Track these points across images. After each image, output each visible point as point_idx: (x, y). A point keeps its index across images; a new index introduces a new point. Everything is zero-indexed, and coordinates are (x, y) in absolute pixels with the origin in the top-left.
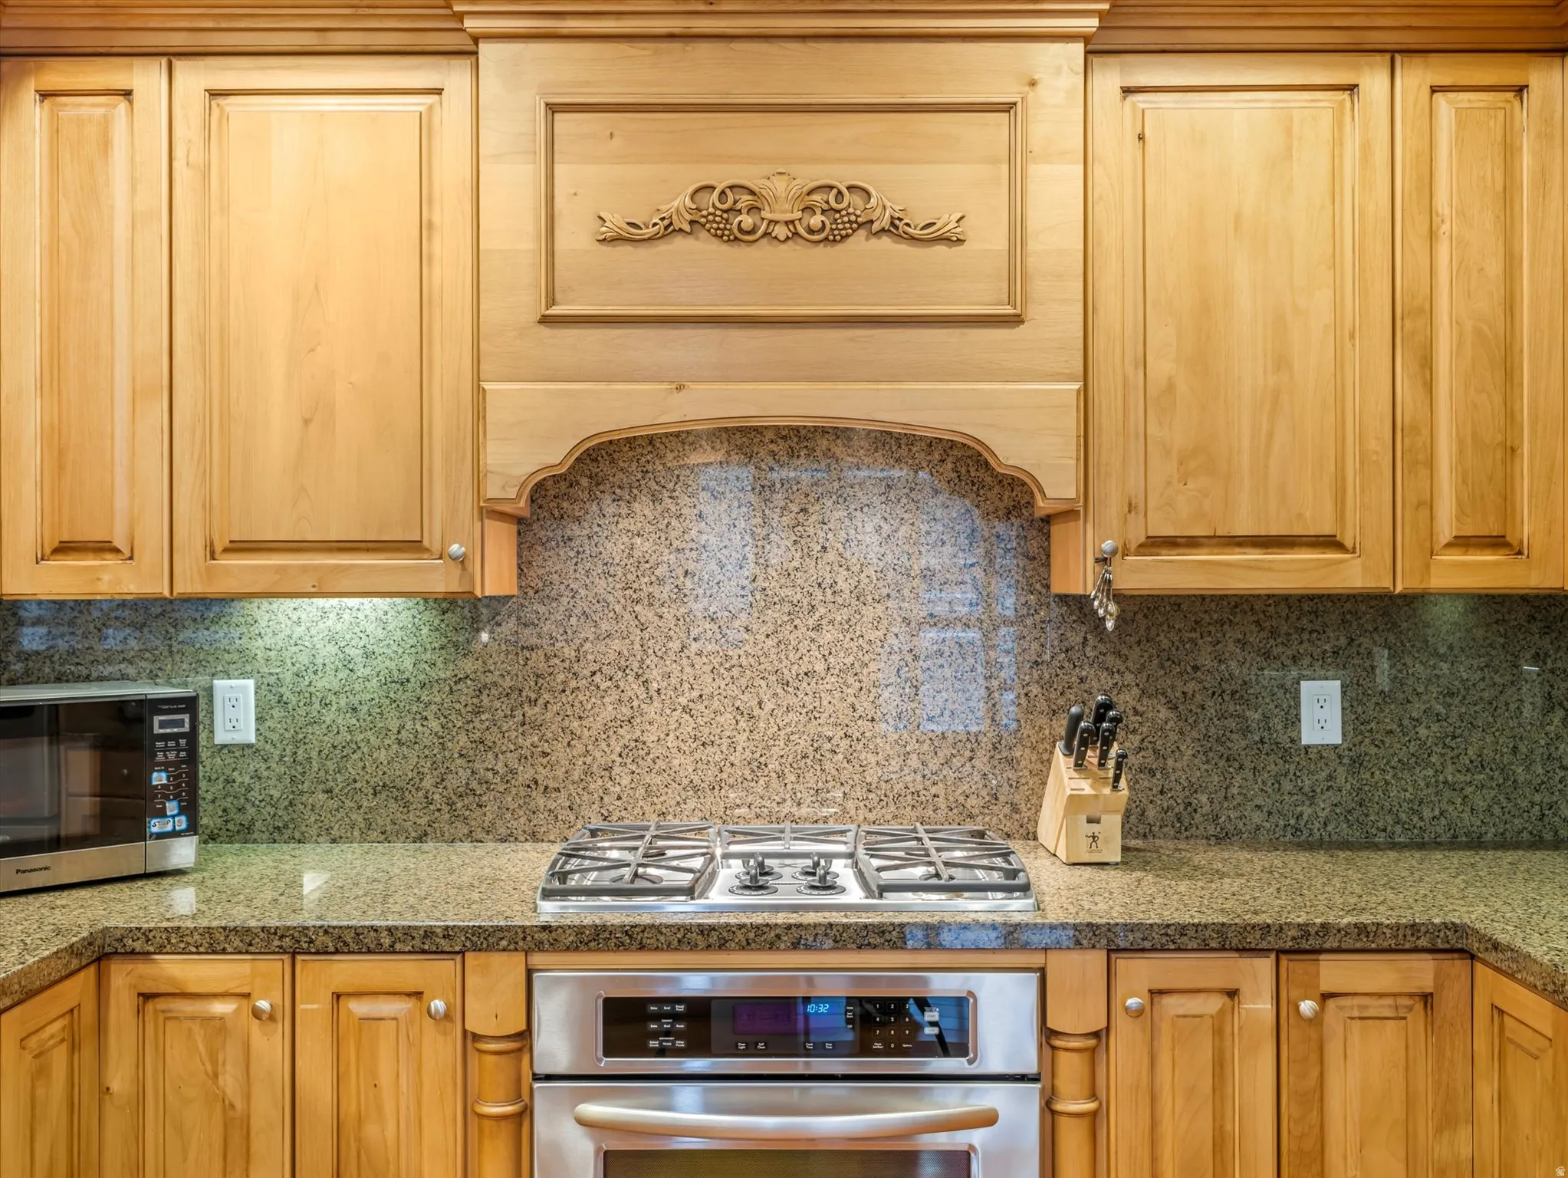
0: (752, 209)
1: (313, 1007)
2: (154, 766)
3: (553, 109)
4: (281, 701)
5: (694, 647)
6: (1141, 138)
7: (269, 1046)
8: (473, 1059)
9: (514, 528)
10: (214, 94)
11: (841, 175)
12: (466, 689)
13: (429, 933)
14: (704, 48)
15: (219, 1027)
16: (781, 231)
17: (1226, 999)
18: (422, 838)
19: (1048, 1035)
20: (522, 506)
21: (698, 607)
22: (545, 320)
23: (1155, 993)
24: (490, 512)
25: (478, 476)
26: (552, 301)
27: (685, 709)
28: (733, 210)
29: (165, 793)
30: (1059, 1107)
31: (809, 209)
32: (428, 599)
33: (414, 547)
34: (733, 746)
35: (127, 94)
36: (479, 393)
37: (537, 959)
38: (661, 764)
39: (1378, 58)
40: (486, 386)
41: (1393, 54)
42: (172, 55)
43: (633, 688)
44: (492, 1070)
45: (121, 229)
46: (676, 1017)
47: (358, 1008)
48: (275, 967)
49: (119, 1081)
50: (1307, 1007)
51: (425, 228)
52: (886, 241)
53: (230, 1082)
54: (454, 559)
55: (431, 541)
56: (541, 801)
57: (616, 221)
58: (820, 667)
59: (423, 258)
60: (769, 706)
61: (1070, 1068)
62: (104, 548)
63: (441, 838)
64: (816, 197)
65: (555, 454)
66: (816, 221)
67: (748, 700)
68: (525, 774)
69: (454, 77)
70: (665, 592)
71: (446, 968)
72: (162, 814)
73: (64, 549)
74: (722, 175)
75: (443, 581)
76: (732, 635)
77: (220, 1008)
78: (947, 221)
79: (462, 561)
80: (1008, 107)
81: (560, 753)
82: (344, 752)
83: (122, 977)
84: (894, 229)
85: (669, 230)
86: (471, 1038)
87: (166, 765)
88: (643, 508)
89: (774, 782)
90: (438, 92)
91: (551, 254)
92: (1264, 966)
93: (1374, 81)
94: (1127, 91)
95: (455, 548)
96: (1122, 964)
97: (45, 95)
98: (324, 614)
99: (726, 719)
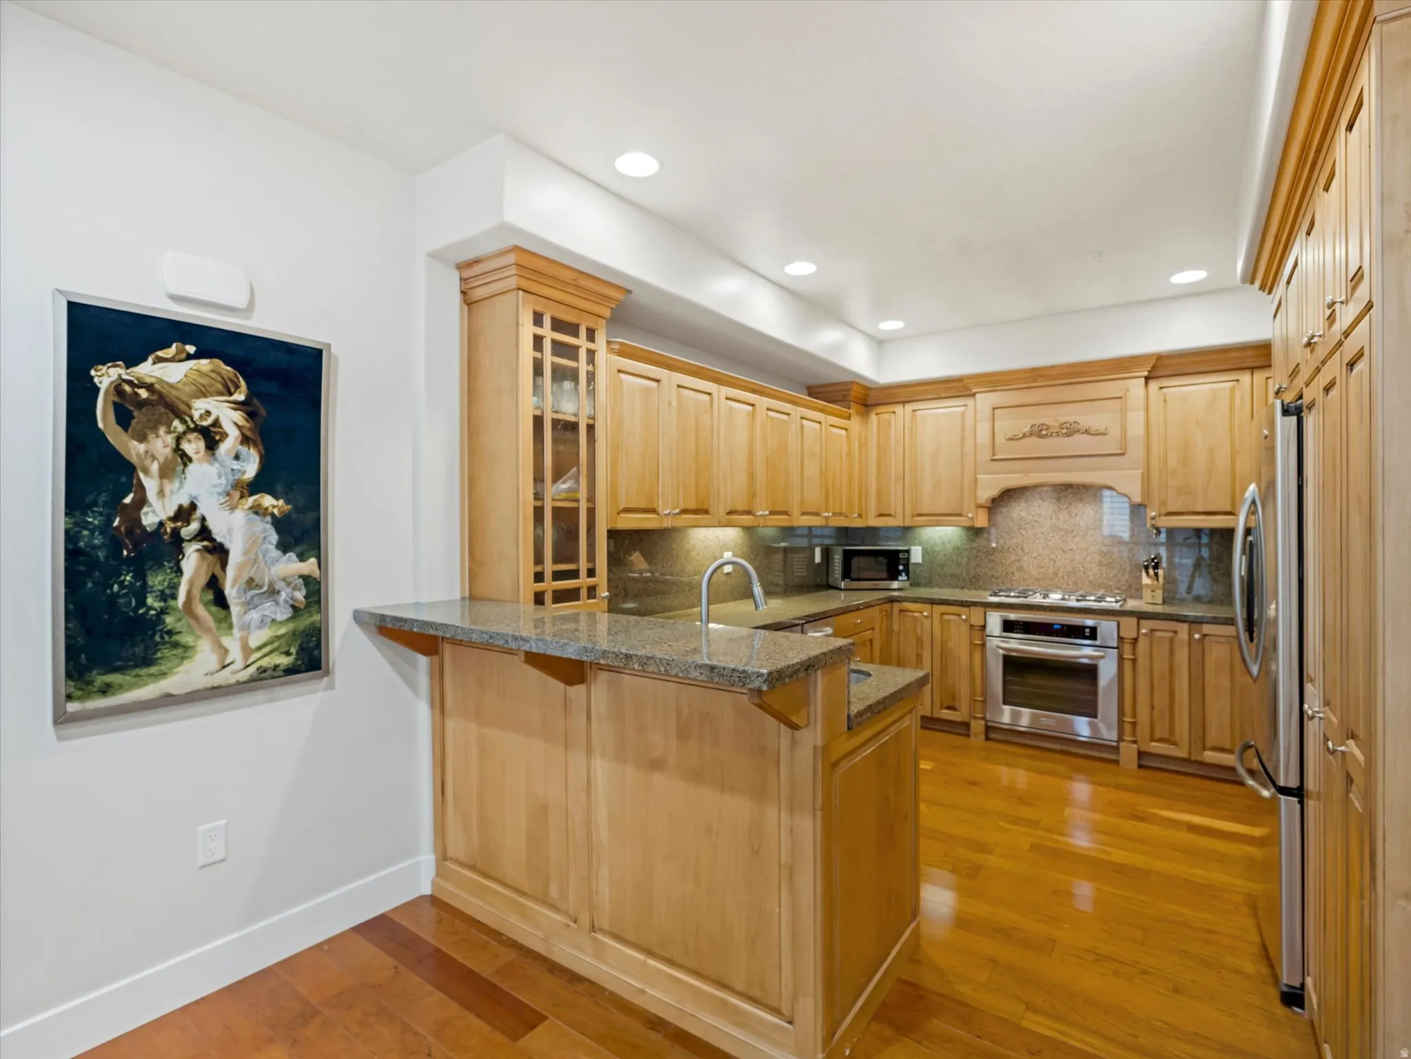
0: (1046, 429)
1: (936, 616)
2: (899, 564)
3: (994, 409)
4: (928, 553)
5: (1037, 542)
6: (1165, 401)
7: (927, 623)
8: (972, 631)
9: (986, 510)
10: (914, 411)
11: (1071, 419)
12: (974, 551)
13: (962, 601)
14: (1033, 390)
15: (916, 618)
16: (1055, 434)
17: (1173, 634)
18: (963, 588)
19: (1120, 639)
20: (990, 505)
21: (1038, 530)
22: (992, 460)
23: (1152, 630)
24: (979, 506)
25: (975, 497)
26: (994, 455)
27: (1035, 558)
28: (1041, 430)
29: (902, 571)
30: (1124, 656)
31: (1063, 428)
32: (964, 527)
33: (960, 515)
34: (1048, 568)
35: (894, 412)
36: (976, 479)
37: (987, 609)
38: (1028, 573)
39: (1246, 371)
40: (979, 476)
41: (1252, 369)
42: (904, 403)
43: (1020, 552)
44: (977, 633)
45: (893, 443)
46: (1020, 625)
47: (946, 617)
48: (928, 606)
49: (895, 628)
50: (1197, 636)
51: (963, 439)
52: (1084, 435)
53: (919, 631)
54: (969, 518)
55: (964, 514)
56: (994, 580)
57: (1010, 435)
58: (1075, 548)
59: (962, 445)
60: (1059, 558)
61: (1127, 648)
62: (889, 515)
63: (968, 588)
64: (1065, 425)
65: (994, 492)
66: (1064, 431)
67: (1053, 557)
68: (990, 574)
69: (969, 401)
70: (1028, 526)
71: (966, 609)
72: (901, 575)
73: (881, 515)
74: (1039, 421)
75: (968, 524)
76: (1048, 538)
77: (917, 614)
78: (1102, 429)
79: (972, 519)
80: (1120, 398)
81: (1000, 568)
82: (943, 566)
83: (896, 606)
84: (1087, 432)
85: (1024, 436)
86: (972, 626)
87: (902, 565)
88: (1023, 504)
89: (1061, 579)
90: (966, 405)
91: (994, 444)
92: (1185, 626)
93: (1245, 378)
94: (1161, 388)
95: (970, 515)
96: (1142, 622)
97: (877, 414)
98: (938, 531)
99: (1047, 561)
